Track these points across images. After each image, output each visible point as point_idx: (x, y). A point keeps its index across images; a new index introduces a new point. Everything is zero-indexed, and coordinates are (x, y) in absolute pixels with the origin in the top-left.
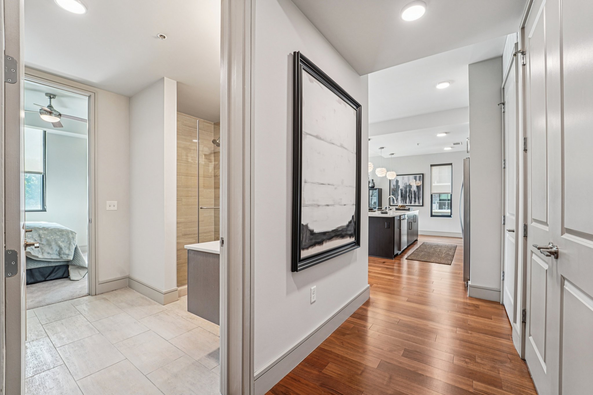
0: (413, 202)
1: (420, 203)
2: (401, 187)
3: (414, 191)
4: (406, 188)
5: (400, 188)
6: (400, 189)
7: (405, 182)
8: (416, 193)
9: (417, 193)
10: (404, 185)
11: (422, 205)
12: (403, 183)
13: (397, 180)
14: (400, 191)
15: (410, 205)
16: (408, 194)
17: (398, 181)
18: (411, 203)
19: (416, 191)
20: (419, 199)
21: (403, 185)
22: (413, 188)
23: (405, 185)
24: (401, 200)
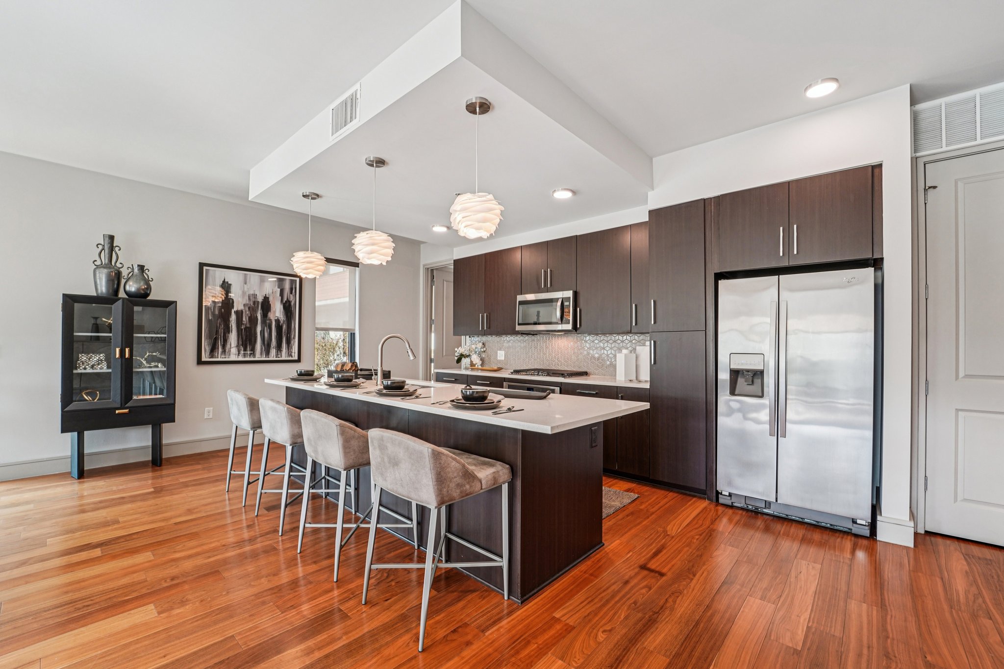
0: (273, 352)
1: (293, 354)
2: (238, 306)
3: (277, 321)
4: (252, 309)
5: (235, 309)
6: (237, 312)
7: (252, 292)
8: (282, 326)
9: (284, 327)
10: (249, 299)
11: (296, 358)
12: (244, 293)
13: (224, 281)
14: (233, 317)
15: (264, 359)
16: (259, 329)
17: (230, 285)
18: (268, 353)
19: (282, 322)
20: (289, 342)
21: (246, 300)
22: (275, 312)
23: (252, 299)
24: (238, 346)
